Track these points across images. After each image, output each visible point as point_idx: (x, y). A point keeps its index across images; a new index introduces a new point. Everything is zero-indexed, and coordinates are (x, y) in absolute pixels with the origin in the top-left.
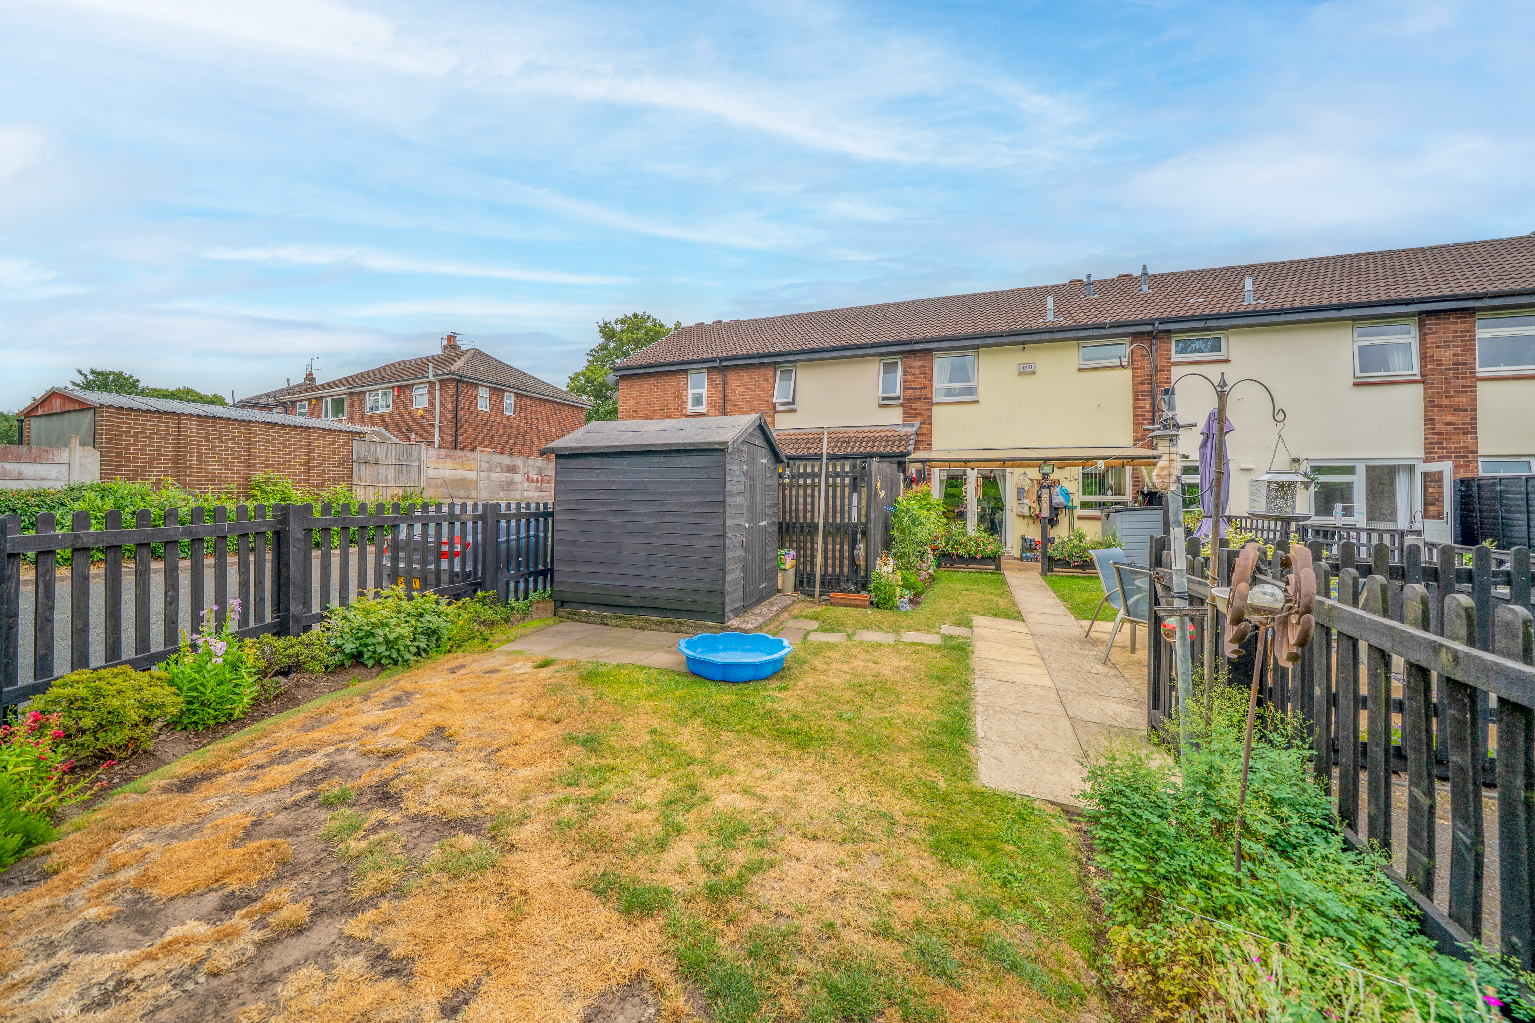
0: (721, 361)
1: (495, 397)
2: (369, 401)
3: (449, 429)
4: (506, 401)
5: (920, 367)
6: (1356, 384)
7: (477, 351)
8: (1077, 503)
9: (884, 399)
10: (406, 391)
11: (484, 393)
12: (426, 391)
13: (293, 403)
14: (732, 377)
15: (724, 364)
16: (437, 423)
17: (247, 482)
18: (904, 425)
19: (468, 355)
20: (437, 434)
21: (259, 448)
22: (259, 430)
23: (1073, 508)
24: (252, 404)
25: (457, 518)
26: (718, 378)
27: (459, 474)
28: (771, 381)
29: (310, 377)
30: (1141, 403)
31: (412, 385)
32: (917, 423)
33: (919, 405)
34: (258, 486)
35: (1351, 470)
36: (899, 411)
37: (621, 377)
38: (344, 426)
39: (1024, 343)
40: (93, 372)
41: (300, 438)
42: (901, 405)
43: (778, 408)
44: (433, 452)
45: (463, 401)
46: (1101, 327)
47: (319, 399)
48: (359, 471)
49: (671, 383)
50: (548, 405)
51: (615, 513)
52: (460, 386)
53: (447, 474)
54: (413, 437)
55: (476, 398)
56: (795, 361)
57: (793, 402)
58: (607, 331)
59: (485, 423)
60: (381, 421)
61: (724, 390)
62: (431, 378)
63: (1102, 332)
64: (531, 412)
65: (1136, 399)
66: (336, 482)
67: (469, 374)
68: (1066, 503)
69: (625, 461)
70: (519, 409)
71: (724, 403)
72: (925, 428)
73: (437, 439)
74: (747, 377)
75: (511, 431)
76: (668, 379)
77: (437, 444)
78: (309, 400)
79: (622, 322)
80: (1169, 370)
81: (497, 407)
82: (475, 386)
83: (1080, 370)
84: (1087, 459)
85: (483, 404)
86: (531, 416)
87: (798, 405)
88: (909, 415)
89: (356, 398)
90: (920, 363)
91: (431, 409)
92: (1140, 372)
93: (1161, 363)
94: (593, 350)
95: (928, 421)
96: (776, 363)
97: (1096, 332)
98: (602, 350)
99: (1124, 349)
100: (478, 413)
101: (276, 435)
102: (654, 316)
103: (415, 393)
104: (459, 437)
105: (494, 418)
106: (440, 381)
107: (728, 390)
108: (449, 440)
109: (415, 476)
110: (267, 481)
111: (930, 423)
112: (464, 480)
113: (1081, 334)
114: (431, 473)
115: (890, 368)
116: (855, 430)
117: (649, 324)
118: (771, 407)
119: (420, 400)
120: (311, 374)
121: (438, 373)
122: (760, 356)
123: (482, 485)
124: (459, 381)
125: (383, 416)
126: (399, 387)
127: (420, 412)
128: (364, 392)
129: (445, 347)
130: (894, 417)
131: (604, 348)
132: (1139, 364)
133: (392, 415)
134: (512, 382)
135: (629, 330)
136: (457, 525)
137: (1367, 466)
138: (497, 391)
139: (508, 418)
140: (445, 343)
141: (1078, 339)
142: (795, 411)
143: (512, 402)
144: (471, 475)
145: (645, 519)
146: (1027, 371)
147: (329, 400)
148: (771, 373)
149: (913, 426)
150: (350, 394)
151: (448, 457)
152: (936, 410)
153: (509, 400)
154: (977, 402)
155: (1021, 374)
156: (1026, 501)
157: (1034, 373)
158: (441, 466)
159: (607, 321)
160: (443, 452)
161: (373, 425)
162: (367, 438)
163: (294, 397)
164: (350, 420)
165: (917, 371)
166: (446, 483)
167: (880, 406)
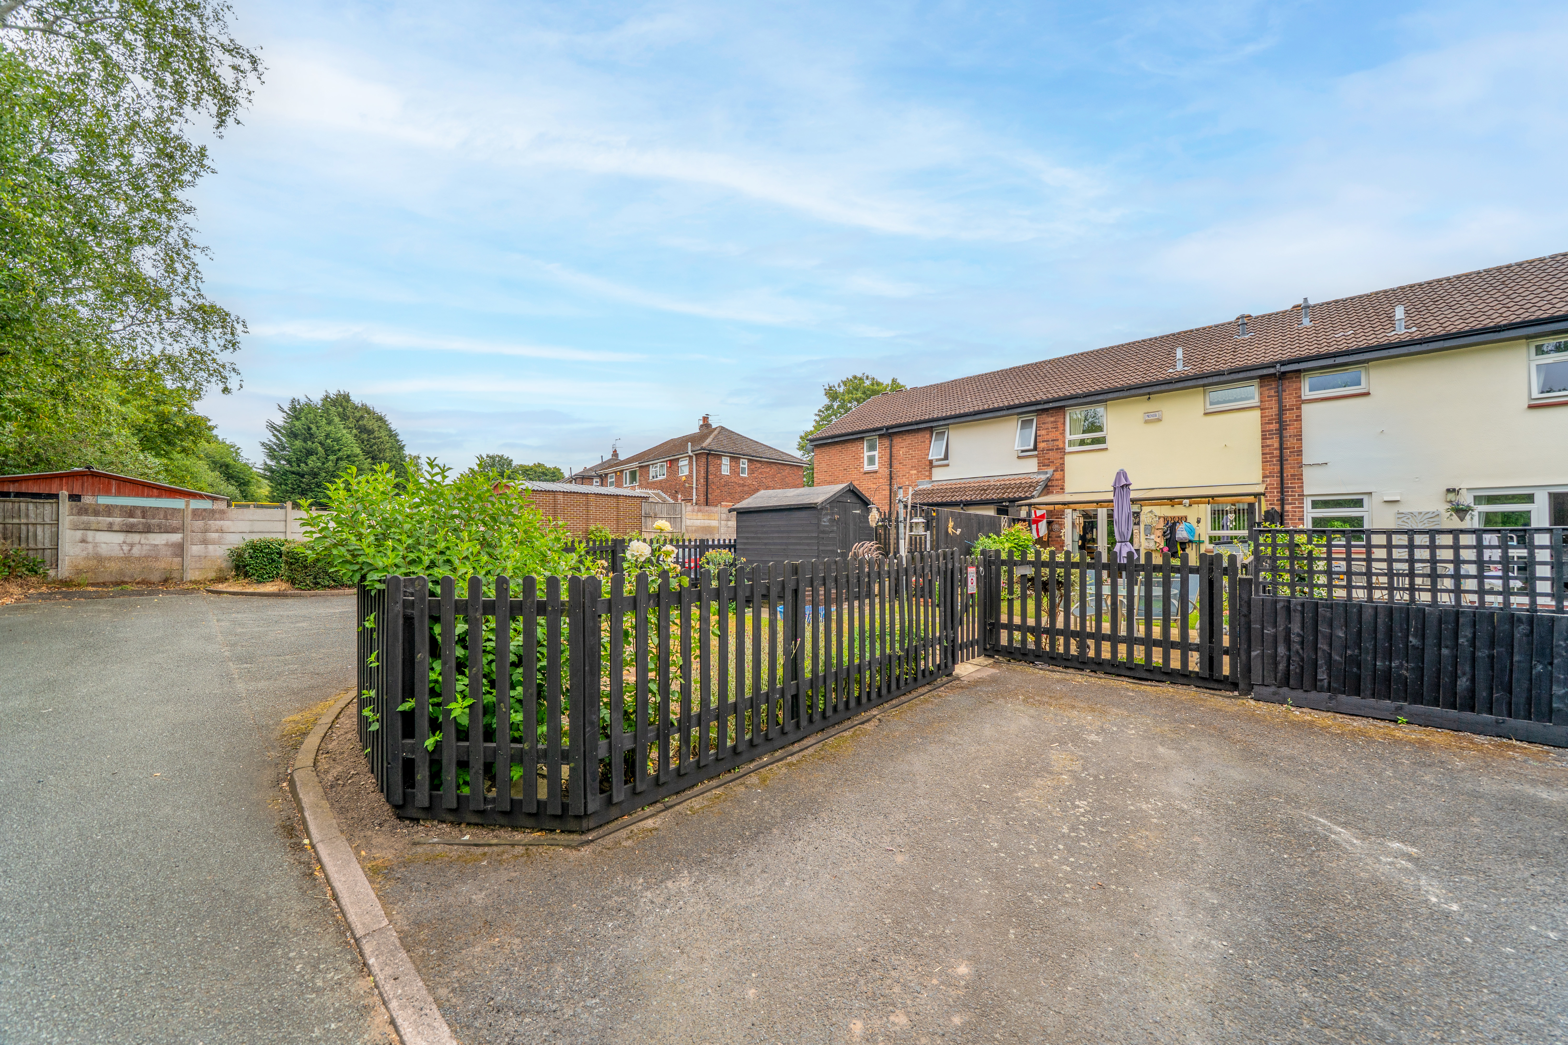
0: (887, 429)
1: (733, 464)
2: (652, 471)
3: (702, 489)
4: (741, 466)
5: (1052, 422)
6: (1531, 407)
7: (722, 428)
8: (1205, 538)
9: (1023, 451)
10: (675, 464)
11: (726, 461)
12: (687, 462)
13: (606, 475)
14: (897, 440)
15: (890, 431)
16: (694, 486)
17: (587, 531)
18: (1038, 473)
19: (716, 432)
20: (694, 494)
21: (592, 509)
22: (592, 498)
23: (1200, 542)
24: (584, 478)
25: (687, 547)
26: (886, 442)
27: (707, 523)
28: (927, 442)
29: (615, 454)
30: (1269, 442)
31: (678, 459)
32: (1050, 470)
33: (1052, 455)
34: (592, 532)
35: (1530, 498)
36: (1035, 461)
37: (816, 446)
38: (638, 492)
39: (1149, 394)
40: (488, 456)
41: (613, 501)
42: (1036, 456)
43: (935, 463)
44: (689, 508)
45: (711, 468)
46: (1220, 374)
47: (621, 471)
48: (646, 522)
49: (852, 448)
50: (773, 466)
51: (766, 544)
52: (710, 458)
53: (698, 523)
54: (680, 496)
55: (720, 465)
56: (948, 425)
57: (946, 457)
58: (832, 394)
59: (727, 484)
60: (660, 485)
61: (891, 452)
62: (690, 453)
63: (1222, 378)
64: (761, 473)
65: (1264, 438)
66: (633, 530)
67: (715, 448)
68: (1191, 538)
69: (770, 515)
70: (751, 472)
71: (891, 462)
72: (1058, 475)
73: (694, 497)
74: (909, 440)
75: (746, 488)
76: (849, 445)
77: (694, 501)
78: (616, 472)
79: (845, 383)
80: (1299, 408)
81: (735, 471)
82: (719, 457)
83: (1206, 414)
84: (1213, 497)
85: (725, 469)
86: (760, 476)
87: (950, 461)
88: (1043, 464)
89: (644, 470)
90: (1052, 419)
91: (690, 476)
92: (1267, 412)
93: (1288, 401)
94: (820, 411)
95: (1061, 468)
96: (932, 427)
97: (1216, 379)
98: (827, 410)
99: (1252, 393)
100: (722, 477)
101: (602, 501)
102: (872, 374)
103: (681, 464)
104: (709, 496)
105: (733, 479)
106: (696, 455)
107: (894, 451)
108: (702, 498)
109: (678, 525)
110: (597, 529)
111: (1063, 470)
112: (709, 527)
113: (1205, 381)
114: (689, 523)
115: (1026, 424)
116: (996, 478)
117: (868, 383)
118: (928, 463)
119: (684, 468)
120: (615, 451)
121: (694, 449)
122: (917, 423)
123: (723, 530)
124: (708, 454)
125: (661, 482)
126: (670, 460)
127: (684, 478)
128: (648, 465)
129: (702, 426)
130: (1031, 466)
131: (828, 408)
132: (1267, 405)
133: (666, 480)
134: (746, 450)
135: (849, 392)
136: (687, 550)
137: (1550, 494)
138: (735, 459)
139: (743, 479)
140: (701, 423)
141: (1204, 386)
142: (948, 465)
143: (746, 466)
144: (714, 523)
145: (779, 547)
146: (1153, 419)
147: (628, 472)
148: (928, 436)
149: (1046, 473)
150: (640, 467)
151: (699, 511)
152: (1068, 458)
153: (744, 464)
154: (1107, 449)
155: (1146, 422)
156: (1152, 537)
157: (1159, 420)
158: (695, 517)
159: (831, 385)
160: (696, 508)
161: (654, 489)
162: (650, 500)
163: (607, 471)
164: (640, 486)
165: (1050, 426)
166: (699, 529)
167: (1019, 457)
